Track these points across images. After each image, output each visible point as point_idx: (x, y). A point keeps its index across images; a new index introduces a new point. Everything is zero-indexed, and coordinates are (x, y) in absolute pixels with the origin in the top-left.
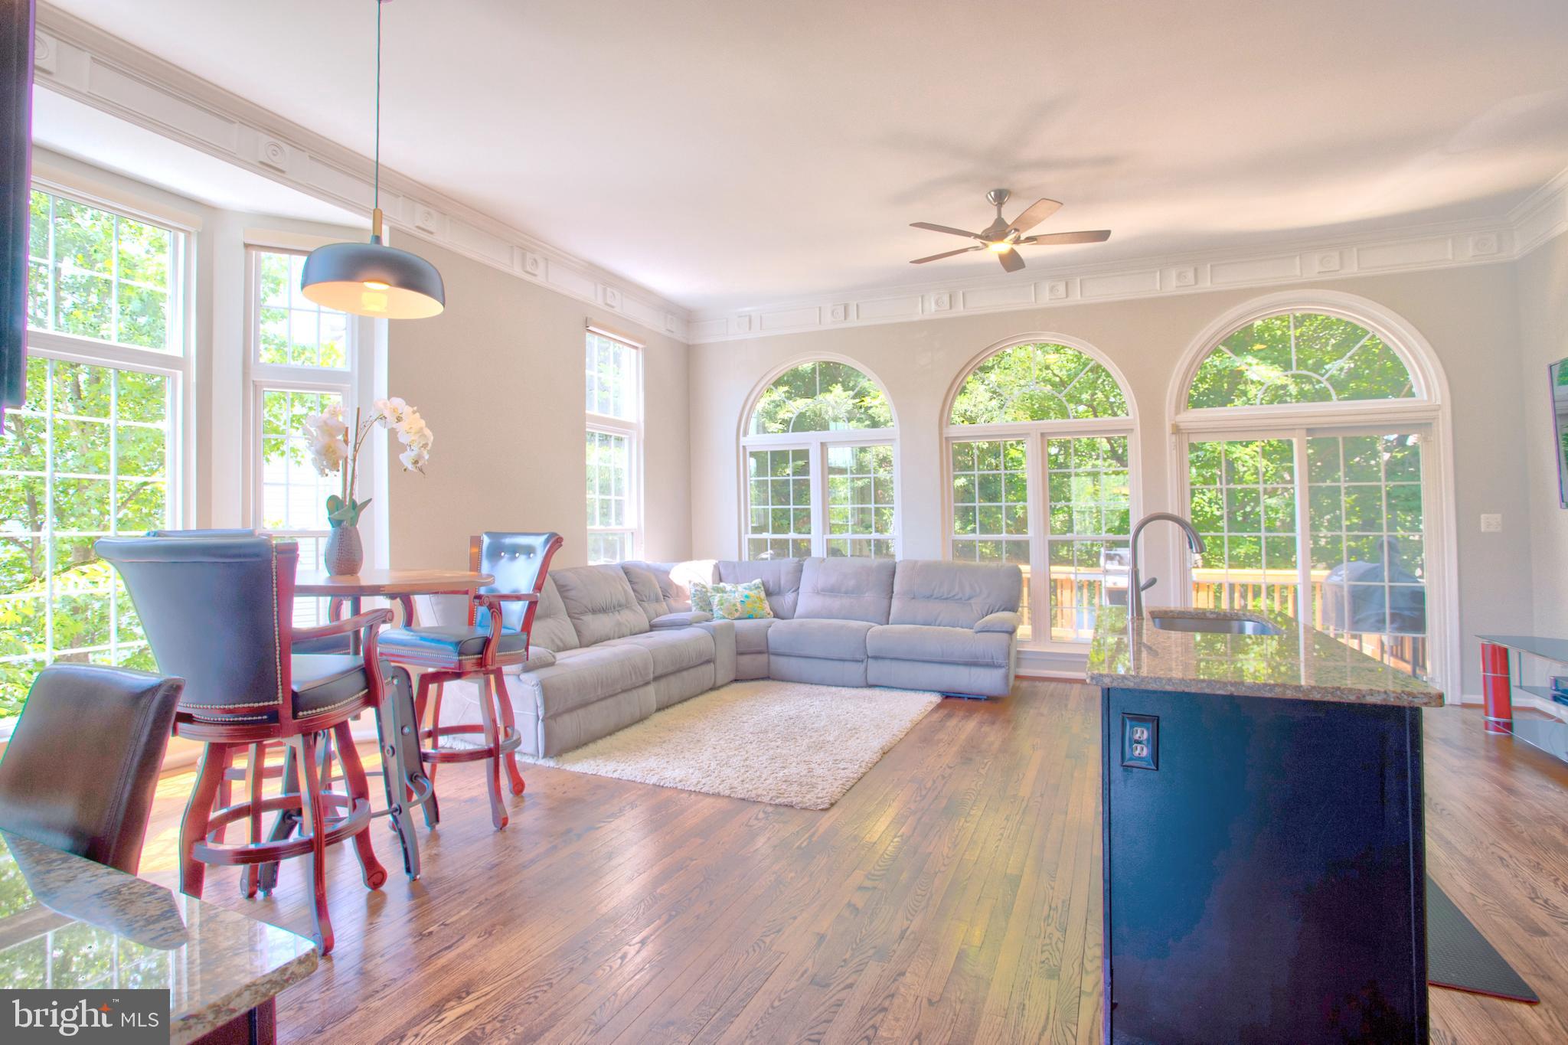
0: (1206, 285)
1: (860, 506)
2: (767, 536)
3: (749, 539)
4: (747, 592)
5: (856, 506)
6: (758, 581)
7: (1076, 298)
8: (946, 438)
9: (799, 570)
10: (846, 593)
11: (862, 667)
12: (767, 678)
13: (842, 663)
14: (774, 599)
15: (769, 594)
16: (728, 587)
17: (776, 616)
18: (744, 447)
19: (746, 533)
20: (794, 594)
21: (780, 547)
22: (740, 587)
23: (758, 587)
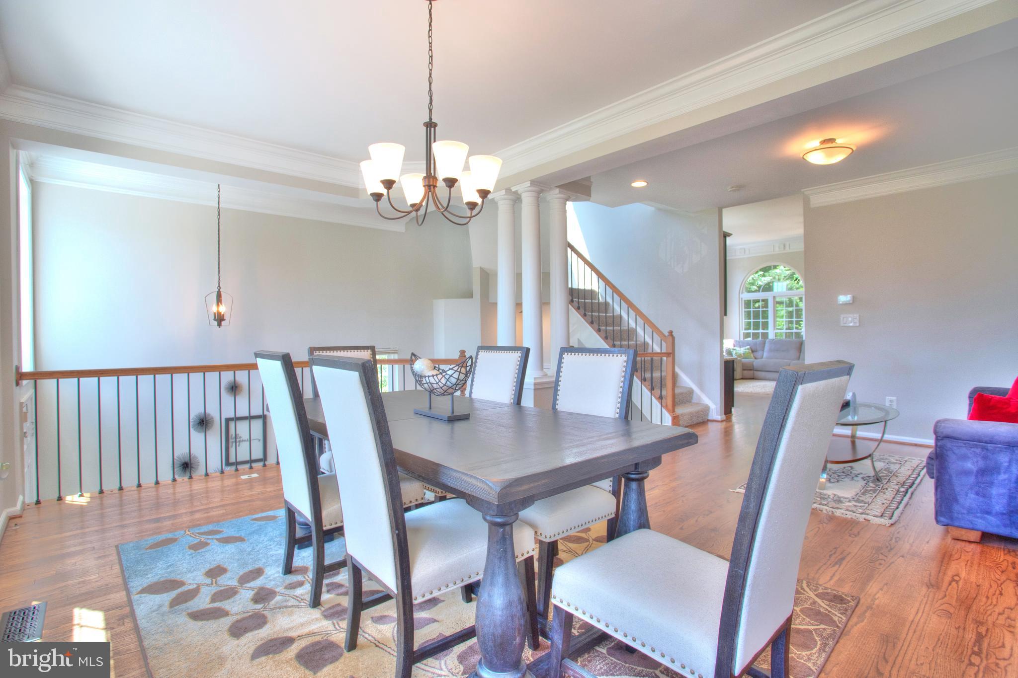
1: (789, 320)
2: (751, 331)
3: (744, 332)
4: (745, 350)
5: (787, 320)
6: (748, 347)
9: (764, 343)
10: (783, 351)
12: (753, 379)
14: (755, 353)
15: (753, 352)
16: (738, 348)
17: (756, 358)
18: (742, 299)
19: (742, 330)
20: (762, 351)
21: (755, 336)
22: (742, 349)
23: (748, 349)
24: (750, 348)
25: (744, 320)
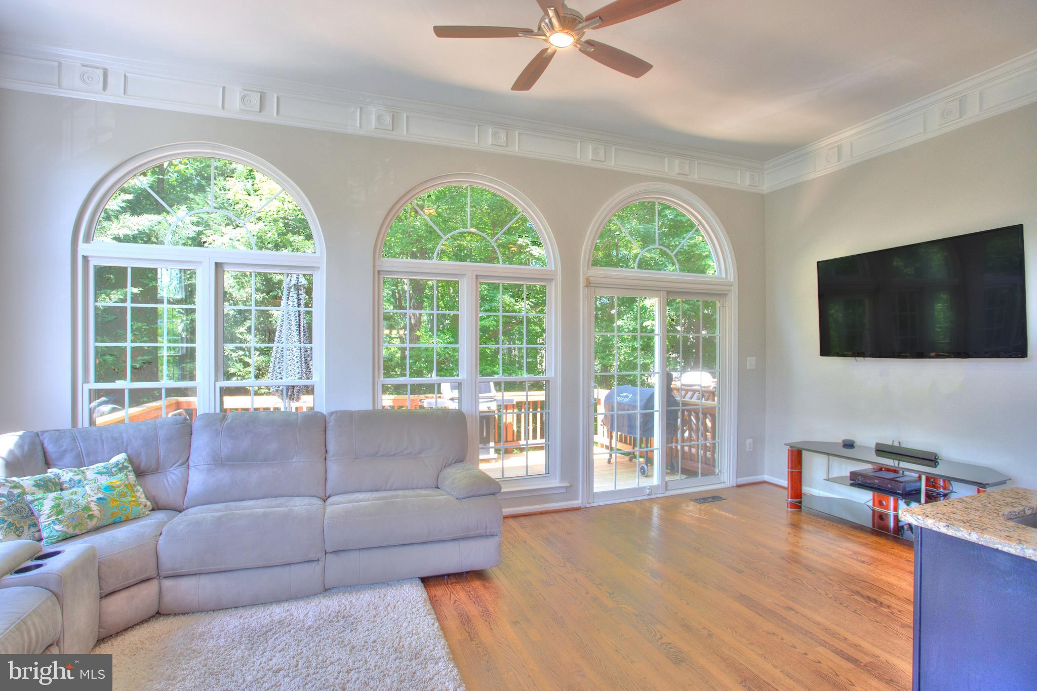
0: (612, 164)
2: (124, 384)
3: (90, 390)
4: (105, 481)
6: (121, 457)
7: (515, 149)
8: (379, 272)
11: (317, 568)
13: (287, 568)
14: (150, 480)
15: (140, 473)
16: (66, 475)
19: (86, 380)
20: (182, 469)
22: (91, 472)
23: (121, 468)
24: (130, 460)
25: (92, 344)
